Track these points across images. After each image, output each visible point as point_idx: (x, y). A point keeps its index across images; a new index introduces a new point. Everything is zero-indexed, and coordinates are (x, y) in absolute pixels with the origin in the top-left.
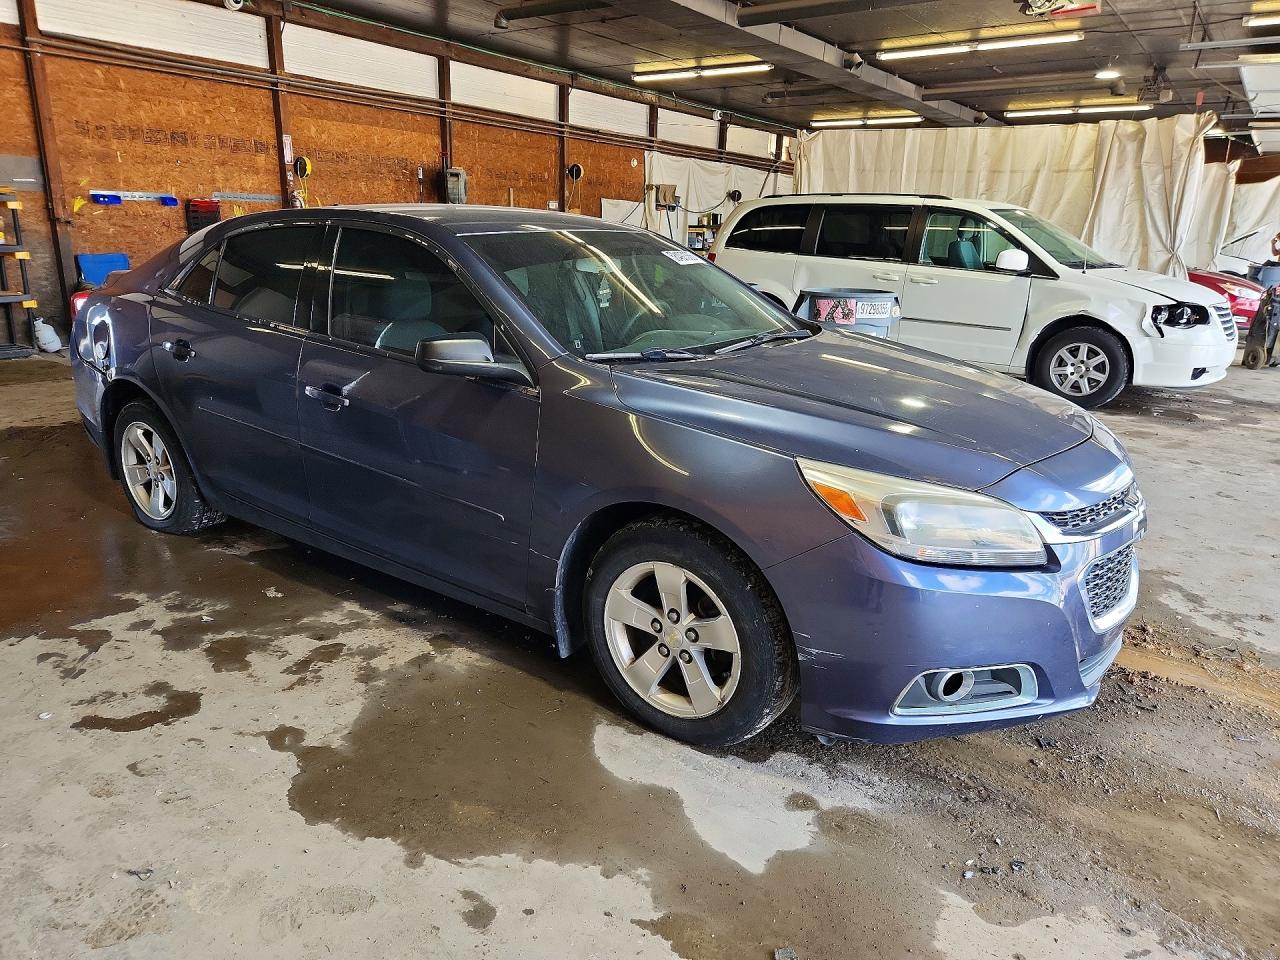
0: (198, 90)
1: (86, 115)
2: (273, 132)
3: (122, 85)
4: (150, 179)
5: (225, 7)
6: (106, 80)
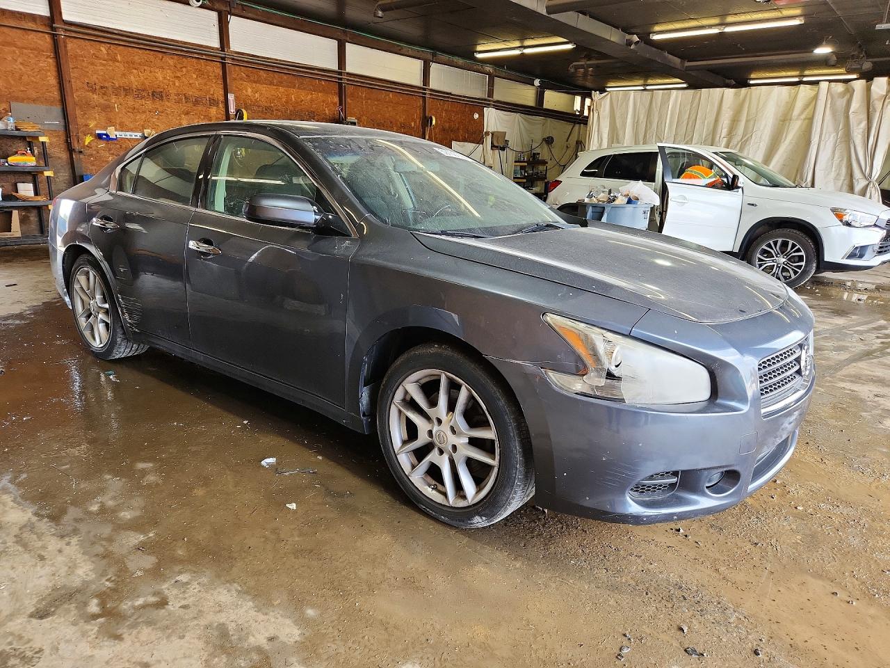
0: (171, 62)
1: (94, 78)
2: (222, 92)
3: (119, 58)
4: (138, 123)
5: (190, 5)
6: (108, 54)
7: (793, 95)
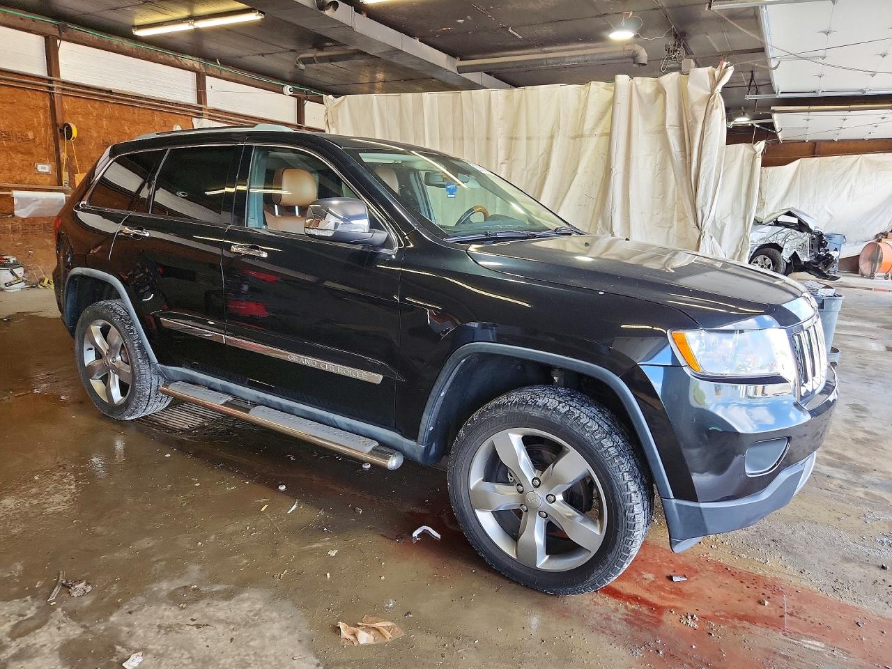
7: (583, 98)
